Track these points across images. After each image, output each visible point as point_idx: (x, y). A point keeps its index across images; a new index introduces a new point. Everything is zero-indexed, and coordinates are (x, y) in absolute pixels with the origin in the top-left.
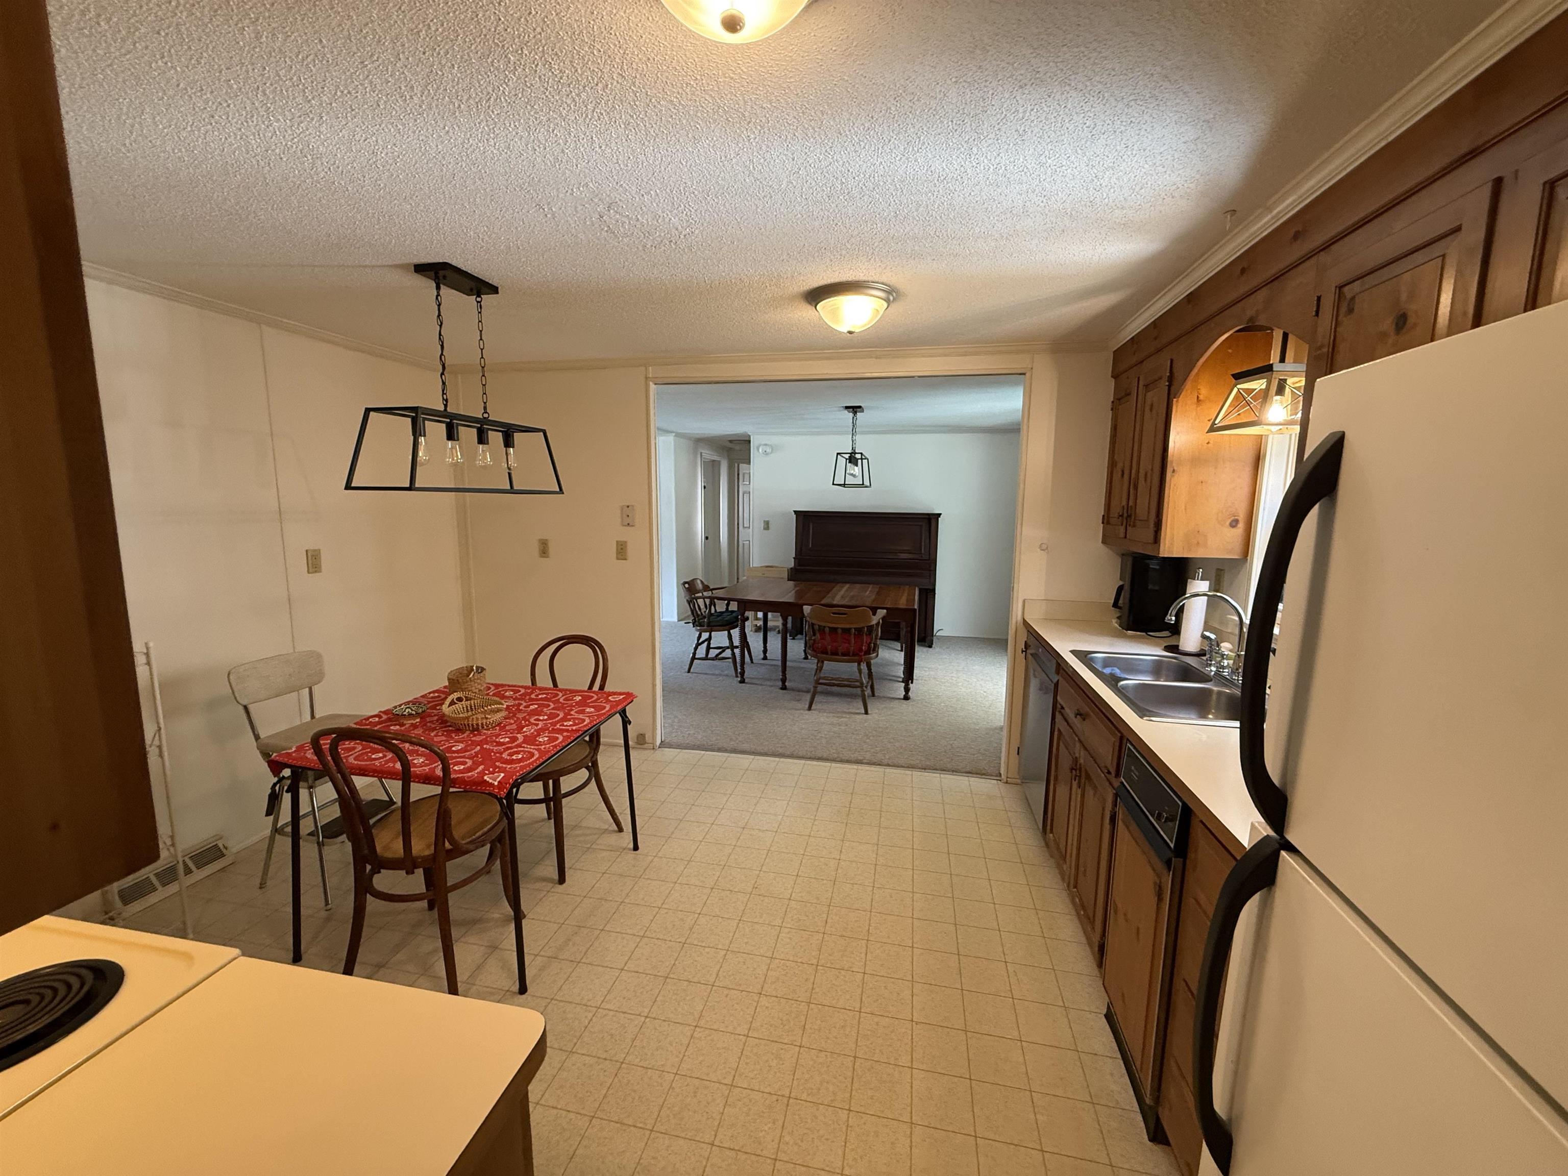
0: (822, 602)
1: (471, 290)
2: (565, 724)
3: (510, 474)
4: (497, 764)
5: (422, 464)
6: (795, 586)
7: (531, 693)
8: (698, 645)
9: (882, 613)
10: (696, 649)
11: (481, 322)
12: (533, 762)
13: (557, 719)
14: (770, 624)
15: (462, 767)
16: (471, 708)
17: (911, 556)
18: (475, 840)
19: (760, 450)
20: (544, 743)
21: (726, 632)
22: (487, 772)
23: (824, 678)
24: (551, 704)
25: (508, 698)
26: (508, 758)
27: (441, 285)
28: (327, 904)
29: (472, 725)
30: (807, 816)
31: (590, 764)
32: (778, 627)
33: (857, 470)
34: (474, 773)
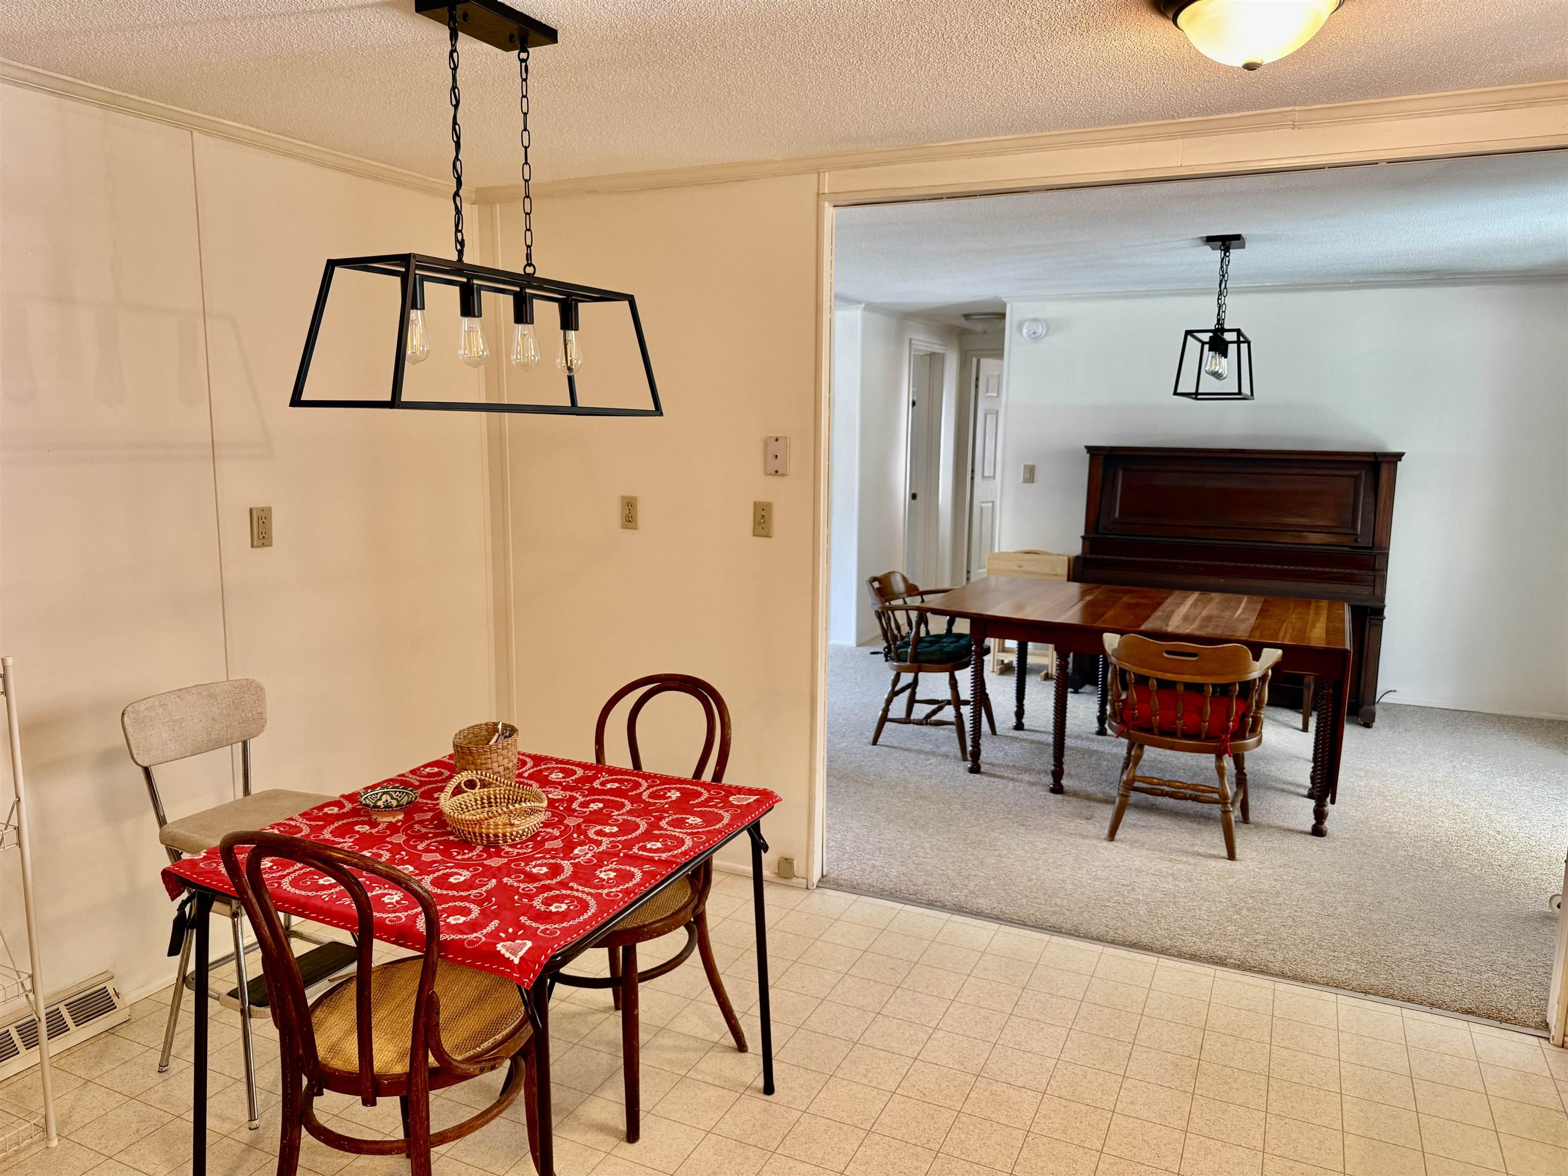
0: (1143, 628)
1: (511, 37)
2: (649, 846)
3: (571, 380)
4: (523, 919)
5: (416, 361)
6: (1084, 593)
7: (595, 778)
8: (894, 694)
9: (1271, 656)
10: (889, 701)
11: (525, 97)
12: (585, 923)
13: (634, 835)
14: (1031, 660)
15: (462, 919)
16: (490, 803)
17: (1331, 539)
18: (481, 1055)
19: (1025, 331)
20: (609, 883)
21: (946, 675)
22: (503, 935)
23: (1143, 779)
24: (626, 802)
25: (555, 784)
26: (543, 908)
27: (460, 33)
28: (252, 1118)
29: (488, 836)
30: (1107, 1067)
31: (692, 919)
32: (1045, 667)
33: (1226, 365)
34: (480, 935)
